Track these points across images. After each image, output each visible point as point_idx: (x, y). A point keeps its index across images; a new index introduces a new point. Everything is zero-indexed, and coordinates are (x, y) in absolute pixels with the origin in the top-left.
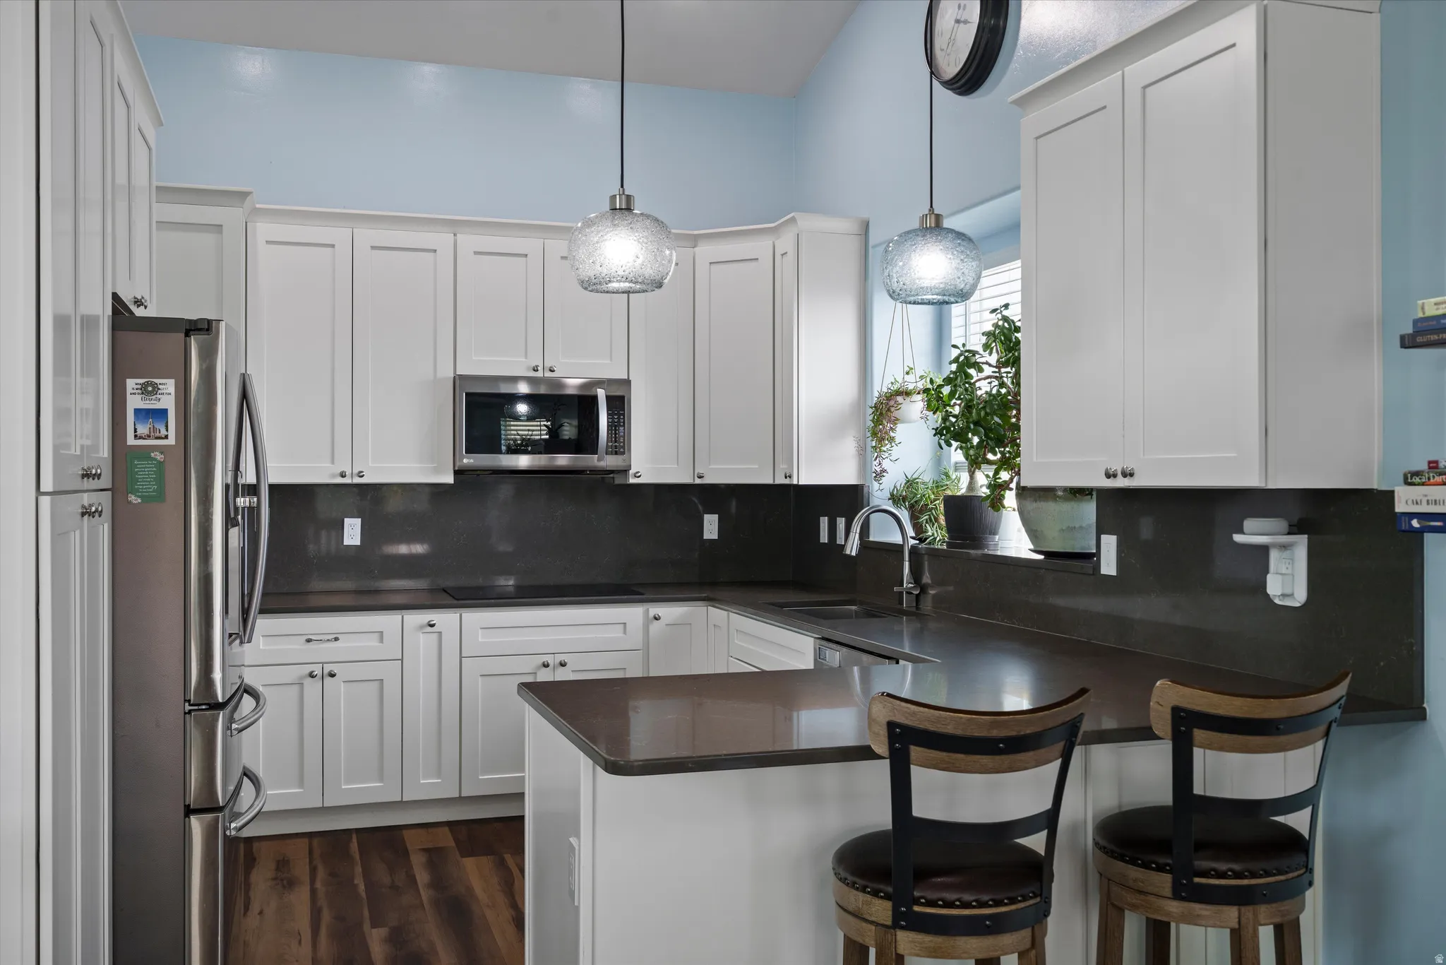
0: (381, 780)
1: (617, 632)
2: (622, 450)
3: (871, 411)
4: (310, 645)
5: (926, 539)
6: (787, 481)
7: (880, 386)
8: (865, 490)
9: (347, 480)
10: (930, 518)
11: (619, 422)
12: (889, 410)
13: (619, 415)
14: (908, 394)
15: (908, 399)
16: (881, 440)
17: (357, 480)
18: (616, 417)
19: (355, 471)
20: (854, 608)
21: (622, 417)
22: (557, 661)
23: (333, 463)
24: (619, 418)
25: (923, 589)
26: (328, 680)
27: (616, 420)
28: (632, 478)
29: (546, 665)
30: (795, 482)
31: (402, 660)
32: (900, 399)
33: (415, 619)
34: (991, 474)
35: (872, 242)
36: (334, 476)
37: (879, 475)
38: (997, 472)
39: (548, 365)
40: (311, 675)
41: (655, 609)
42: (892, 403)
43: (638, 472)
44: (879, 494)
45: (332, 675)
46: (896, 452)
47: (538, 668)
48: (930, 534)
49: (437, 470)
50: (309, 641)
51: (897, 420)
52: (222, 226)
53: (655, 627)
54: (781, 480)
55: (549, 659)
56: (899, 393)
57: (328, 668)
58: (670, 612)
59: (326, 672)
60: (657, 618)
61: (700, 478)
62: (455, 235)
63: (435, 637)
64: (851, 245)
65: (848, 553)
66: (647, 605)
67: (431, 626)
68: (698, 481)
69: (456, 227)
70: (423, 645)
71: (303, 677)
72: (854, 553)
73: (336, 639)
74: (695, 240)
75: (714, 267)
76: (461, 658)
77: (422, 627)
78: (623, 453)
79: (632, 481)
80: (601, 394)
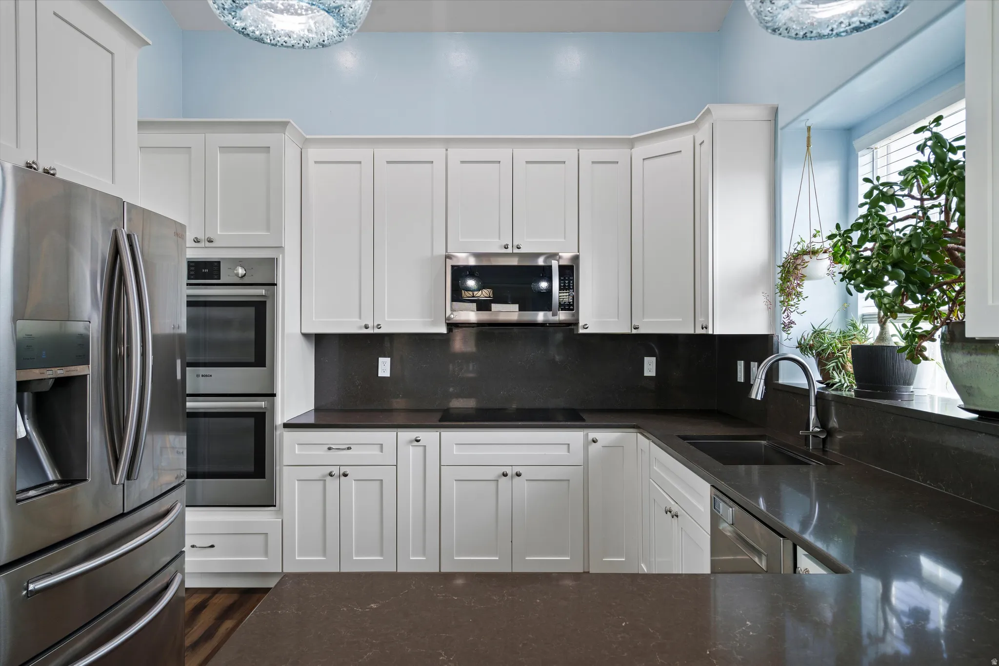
0: (382, 555)
1: (562, 451)
2: (571, 307)
3: (779, 270)
4: (331, 452)
5: (833, 384)
6: (704, 332)
7: (787, 248)
8: (775, 339)
9: (370, 331)
10: (837, 365)
11: (569, 286)
12: (796, 268)
13: (569, 280)
14: (814, 253)
15: (814, 258)
16: (789, 295)
17: (377, 331)
18: (567, 282)
19: (375, 324)
20: (763, 442)
21: (571, 282)
22: (514, 472)
23: (360, 318)
24: (569, 283)
25: (830, 433)
26: (342, 478)
27: (567, 285)
28: (581, 329)
29: (505, 475)
30: (710, 332)
31: (396, 466)
32: (806, 258)
33: (407, 435)
34: (909, 325)
35: (781, 124)
36: (360, 328)
37: (787, 327)
38: (915, 322)
39: (515, 244)
40: (331, 475)
41: (593, 434)
42: (799, 262)
43: (586, 325)
44: (787, 344)
45: (345, 475)
46: (803, 305)
47: (499, 477)
48: (837, 380)
49: (434, 323)
50: (330, 449)
51: (804, 276)
52: (269, 147)
53: (593, 447)
54: (699, 331)
55: (508, 470)
56: (805, 252)
57: (343, 469)
58: (606, 436)
59: (341, 473)
60: (594, 441)
61: (635, 328)
62: (447, 150)
63: (421, 449)
64: (763, 132)
65: (753, 396)
66: (586, 431)
67: (418, 441)
68: (634, 332)
69: (448, 142)
70: (412, 453)
71: (325, 476)
72: (759, 398)
73: (349, 448)
74: (632, 143)
75: (646, 162)
76: (440, 465)
77: (411, 442)
78: (573, 310)
79: (581, 331)
80: (555, 264)
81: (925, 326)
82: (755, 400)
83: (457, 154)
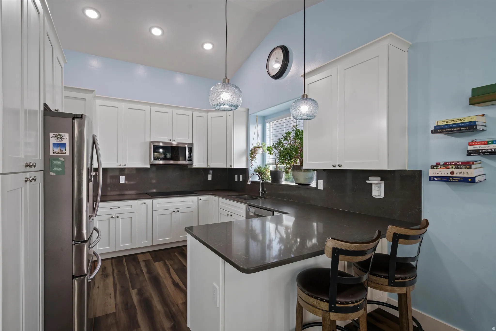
0: (131, 243)
1: (191, 203)
3: (250, 151)
4: (112, 210)
5: (264, 180)
6: (231, 167)
8: (248, 169)
9: (121, 167)
10: (264, 175)
11: (191, 153)
12: (255, 151)
14: (259, 148)
15: (259, 149)
16: (253, 158)
17: (124, 167)
19: (124, 165)
20: (247, 196)
22: (177, 211)
23: (118, 162)
24: (191, 152)
25: (265, 192)
26: (117, 218)
29: (174, 212)
30: (233, 167)
31: (137, 212)
32: (257, 149)
33: (141, 202)
34: (285, 166)
36: (118, 166)
37: (252, 166)
38: (287, 165)
39: (173, 139)
40: (112, 217)
41: (200, 197)
42: (255, 150)
43: (195, 165)
44: (251, 171)
45: (118, 217)
46: (256, 161)
47: (172, 212)
48: (265, 179)
49: (145, 164)
50: (111, 208)
51: (257, 153)
52: (86, 99)
53: (200, 201)
55: (175, 210)
56: (257, 147)
57: (116, 215)
58: (204, 198)
59: (116, 216)
60: (200, 199)
61: (209, 166)
62: (150, 107)
63: (146, 206)
64: (245, 114)
65: (248, 184)
66: (198, 196)
67: (145, 203)
68: (208, 167)
69: (150, 104)
70: (142, 208)
71: (110, 218)
72: (250, 184)
73: (119, 208)
74: (208, 112)
75: (212, 118)
76: (152, 211)
77: (142, 204)
78: (192, 160)
79: (193, 167)
80: (186, 146)
81: (288, 166)
82: (249, 185)
83: (154, 108)
